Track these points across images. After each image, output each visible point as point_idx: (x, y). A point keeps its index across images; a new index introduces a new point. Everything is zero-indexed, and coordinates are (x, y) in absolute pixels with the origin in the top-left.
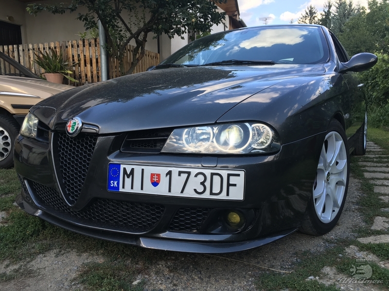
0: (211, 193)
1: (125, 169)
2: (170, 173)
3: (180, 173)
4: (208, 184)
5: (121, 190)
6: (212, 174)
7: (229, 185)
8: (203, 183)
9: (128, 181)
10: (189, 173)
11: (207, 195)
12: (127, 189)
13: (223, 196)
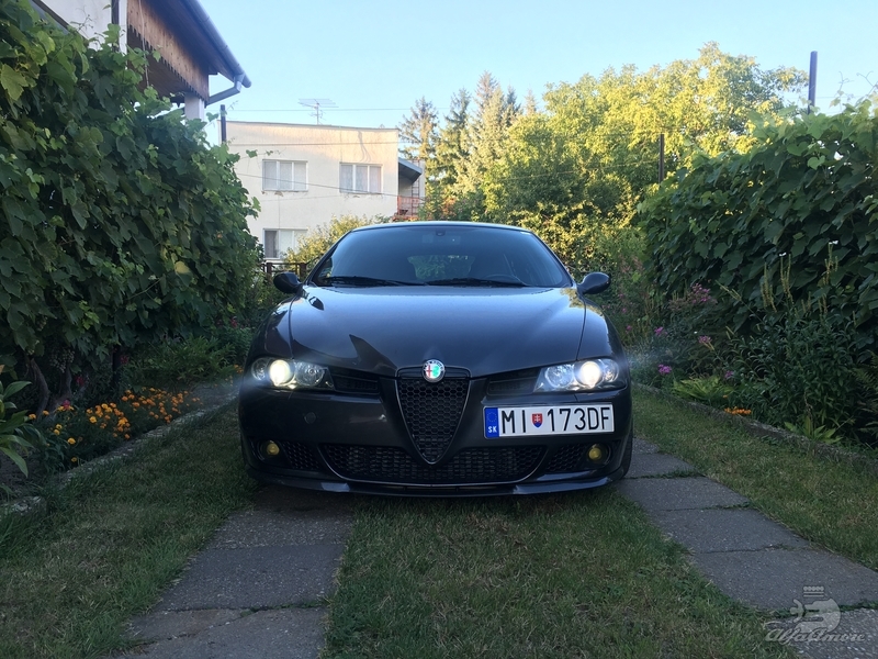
0: (591, 428)
1: (503, 412)
2: (551, 412)
3: (561, 410)
4: (586, 419)
5: (501, 434)
6: (589, 409)
7: (603, 418)
8: (582, 419)
9: (509, 425)
10: (569, 410)
11: (587, 430)
12: (509, 433)
13: (599, 430)
